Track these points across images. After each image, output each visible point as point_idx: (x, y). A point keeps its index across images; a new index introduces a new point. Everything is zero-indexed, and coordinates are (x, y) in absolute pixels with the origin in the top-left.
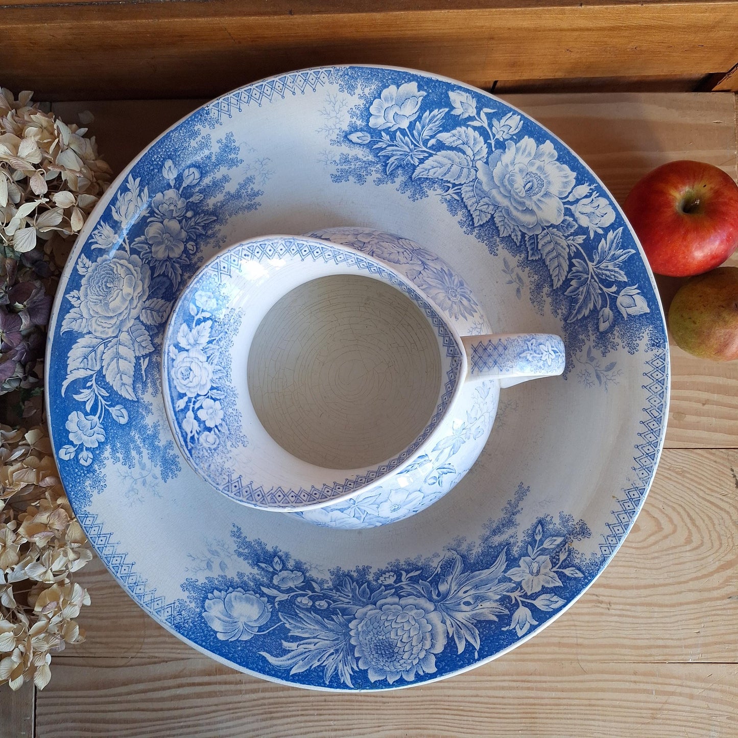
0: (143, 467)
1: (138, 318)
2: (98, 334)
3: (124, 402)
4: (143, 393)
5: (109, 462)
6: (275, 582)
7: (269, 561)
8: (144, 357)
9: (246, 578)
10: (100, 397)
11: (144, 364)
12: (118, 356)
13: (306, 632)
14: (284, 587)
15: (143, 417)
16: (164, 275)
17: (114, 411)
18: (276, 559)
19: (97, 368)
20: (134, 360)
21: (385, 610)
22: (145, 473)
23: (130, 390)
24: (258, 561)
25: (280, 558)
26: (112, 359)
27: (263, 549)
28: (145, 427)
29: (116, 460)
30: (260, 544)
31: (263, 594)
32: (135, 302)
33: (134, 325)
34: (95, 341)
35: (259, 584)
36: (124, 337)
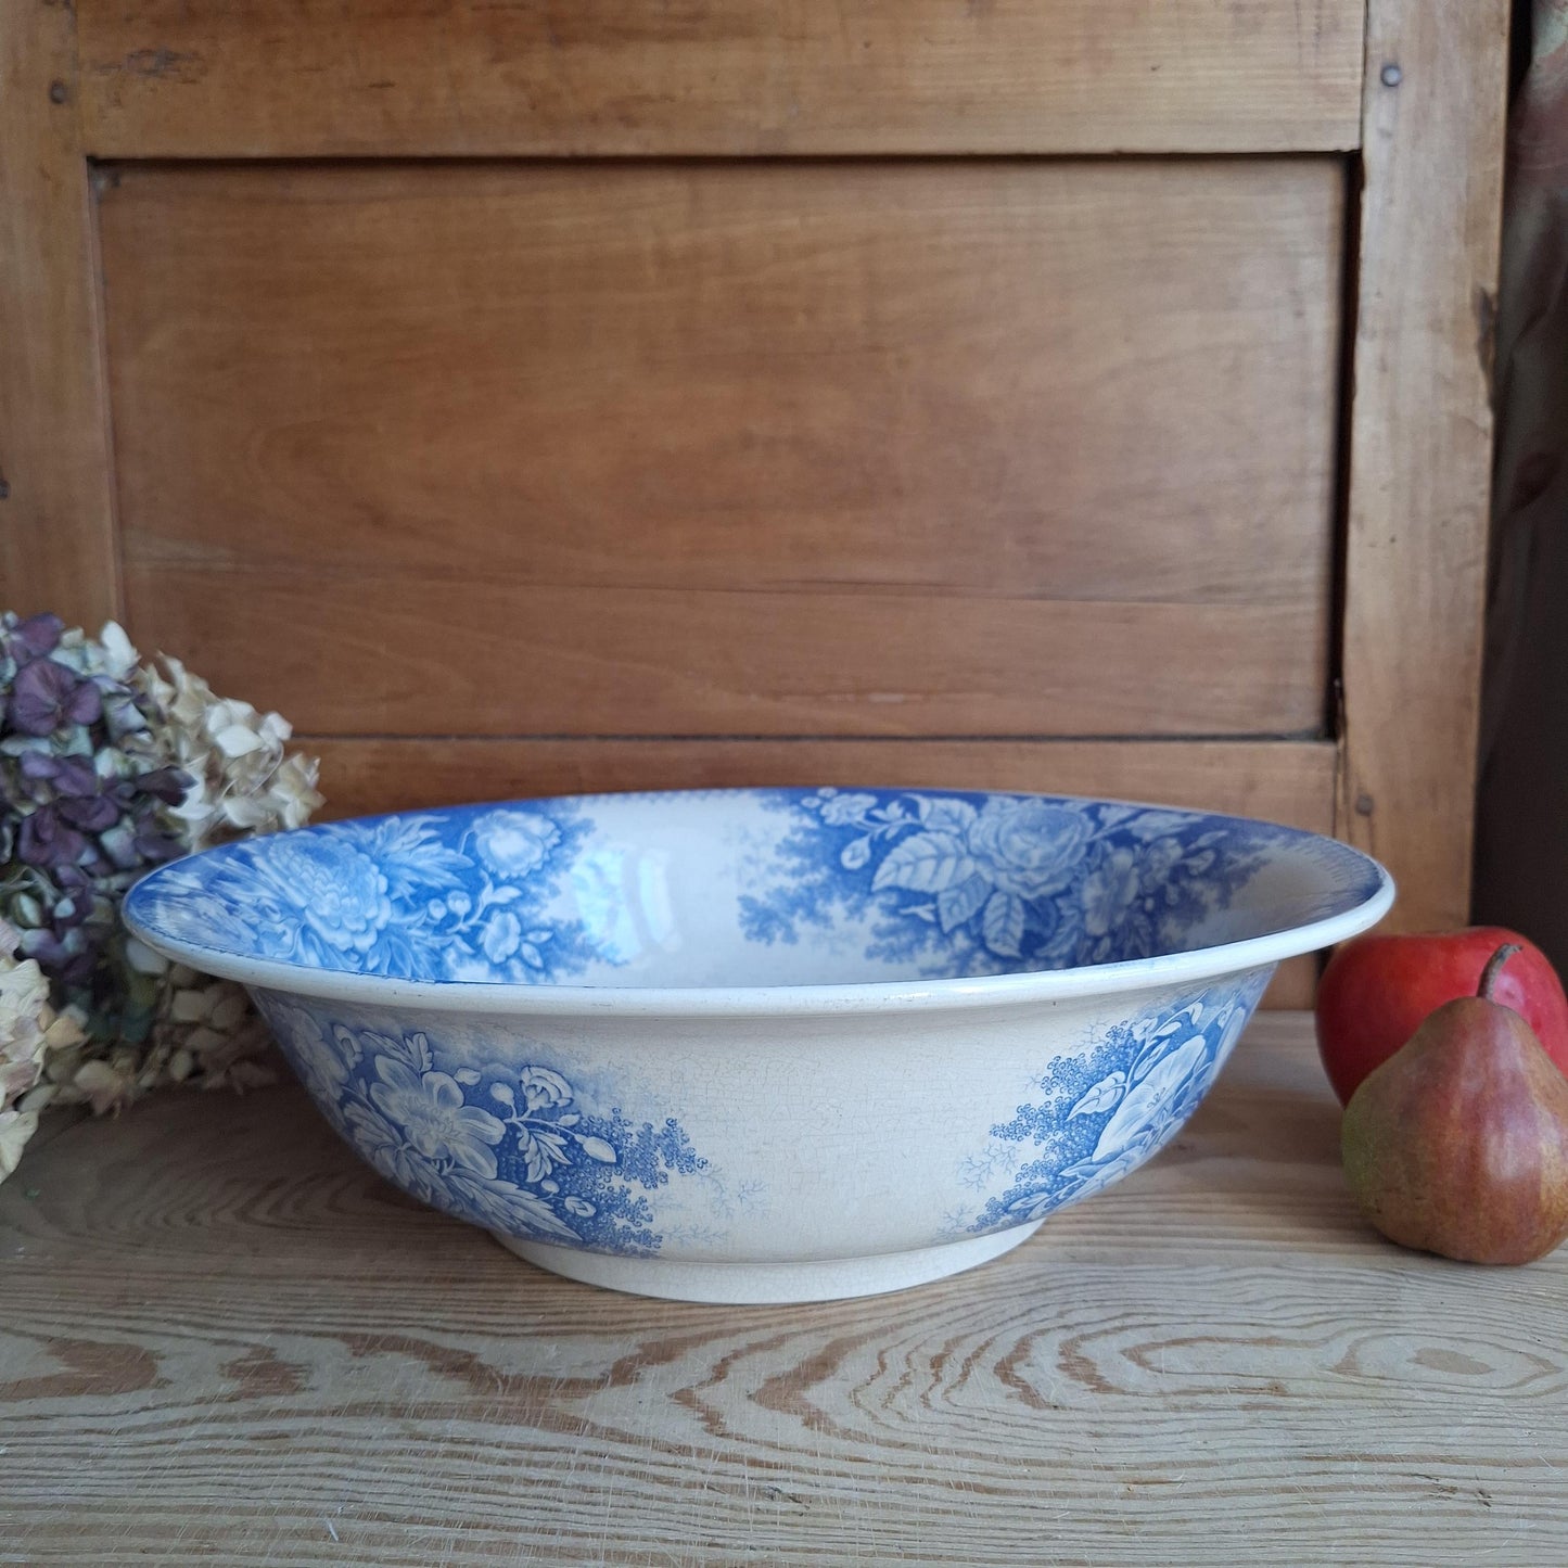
0: (773, 870)
1: (995, 890)
2: (975, 826)
3: (873, 865)
4: (883, 907)
5: (795, 821)
6: (511, 918)
7: (542, 949)
8: (936, 913)
9: (546, 891)
10: (885, 827)
11: (924, 912)
12: (941, 857)
13: (426, 853)
14: (497, 917)
15: (845, 898)
16: (1061, 917)
17: (862, 845)
18: (538, 962)
19: (928, 826)
20: (931, 889)
22: (763, 868)
23: (888, 881)
24: (554, 938)
25: (538, 970)
26: (937, 847)
27: (566, 966)
28: (828, 898)
29: (795, 831)
30: (577, 969)
31: (510, 882)
32: (1017, 877)
33: (985, 883)
34: (966, 823)
35: (525, 897)
36: (969, 866)
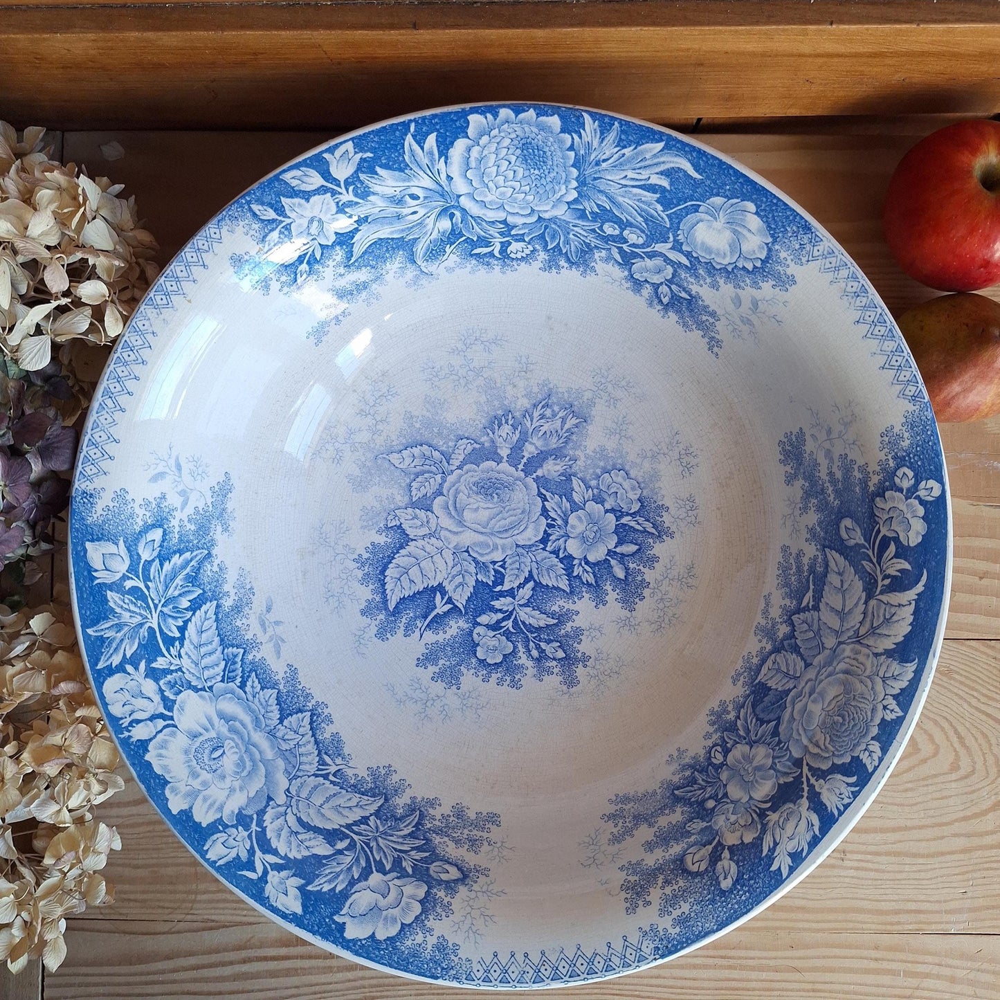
0: (828, 454)
1: (807, 665)
2: (865, 650)
3: (843, 550)
4: (816, 557)
5: (874, 467)
6: (670, 270)
7: (675, 299)
8: (806, 609)
9: (708, 280)
10: (875, 560)
11: (808, 599)
12: (842, 615)
13: (635, 195)
14: (658, 261)
15: (820, 523)
16: (762, 722)
17: (858, 538)
18: (665, 300)
19: (873, 602)
20: (822, 606)
21: (527, 207)
22: (827, 445)
23: (832, 564)
24: (689, 302)
25: (661, 302)
26: (850, 611)
27: (682, 317)
28: (819, 509)
29: (863, 469)
30: (685, 325)
31: (688, 255)
32: (807, 689)
33: (815, 656)
34: (870, 642)
35: (692, 269)
36: (830, 642)
